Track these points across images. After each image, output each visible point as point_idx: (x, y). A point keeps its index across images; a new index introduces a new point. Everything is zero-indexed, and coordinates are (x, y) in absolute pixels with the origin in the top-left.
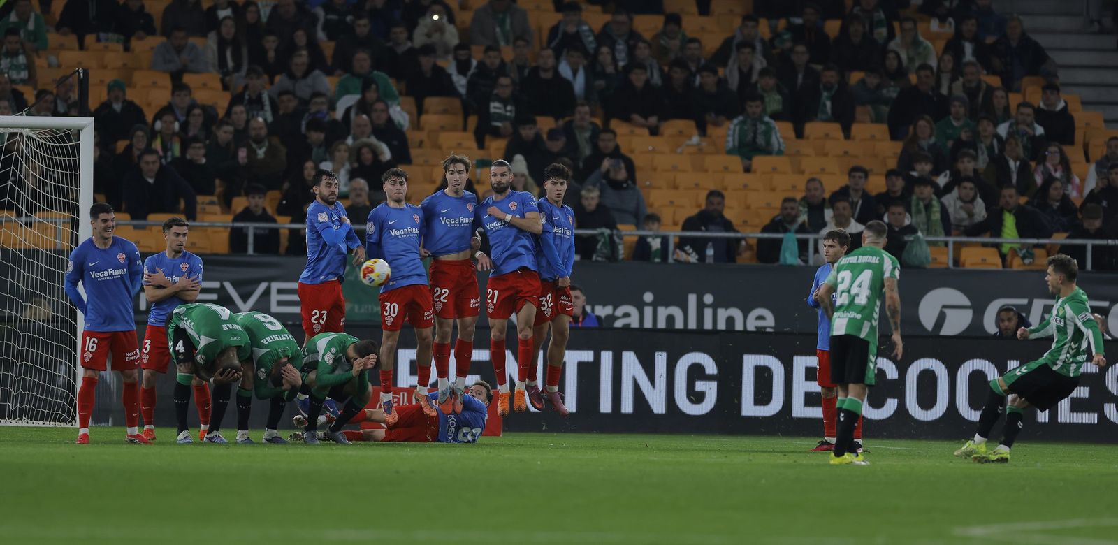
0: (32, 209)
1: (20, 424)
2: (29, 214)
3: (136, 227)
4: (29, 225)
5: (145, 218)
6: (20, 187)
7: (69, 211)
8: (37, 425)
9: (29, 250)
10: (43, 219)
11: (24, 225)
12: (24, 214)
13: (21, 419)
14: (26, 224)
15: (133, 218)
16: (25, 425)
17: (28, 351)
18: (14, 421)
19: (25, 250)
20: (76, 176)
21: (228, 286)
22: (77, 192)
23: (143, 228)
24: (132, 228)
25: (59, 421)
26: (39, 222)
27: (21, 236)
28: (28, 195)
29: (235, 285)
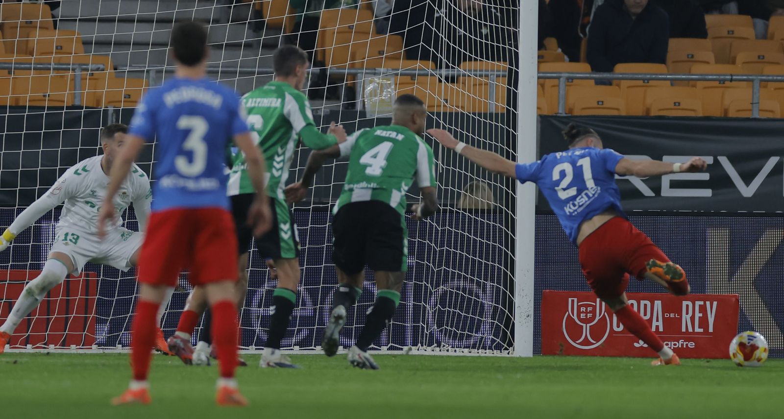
0: (456, 59)
1: (437, 352)
2: (451, 65)
3: (599, 82)
4: (452, 79)
5: (610, 70)
6: (438, 28)
7: (505, 60)
8: (461, 354)
9: (451, 114)
10: (470, 71)
11: (443, 80)
12: (444, 65)
13: (439, 346)
14: (447, 79)
15: (595, 68)
16: (444, 353)
17: (448, 252)
18: (429, 349)
19: (445, 114)
20: (515, 12)
21: (724, 161)
22: (516, 35)
23: (608, 83)
24: (593, 82)
25: (490, 348)
26: (464, 75)
27: (440, 95)
28: (449, 39)
29: (733, 160)
